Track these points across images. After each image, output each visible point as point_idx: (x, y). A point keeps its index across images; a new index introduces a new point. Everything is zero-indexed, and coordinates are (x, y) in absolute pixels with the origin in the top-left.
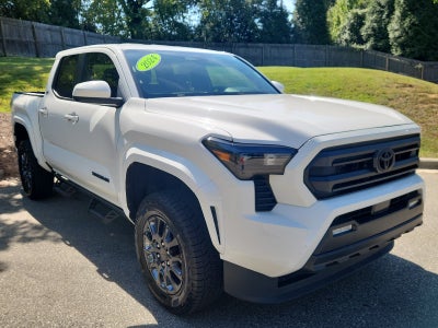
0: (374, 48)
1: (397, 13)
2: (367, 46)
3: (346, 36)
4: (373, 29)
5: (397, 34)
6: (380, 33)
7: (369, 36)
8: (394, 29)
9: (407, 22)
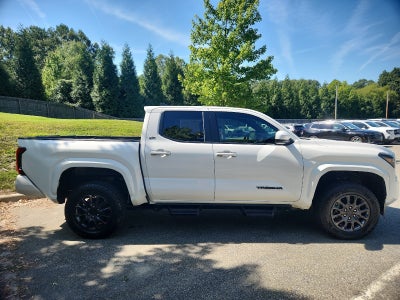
0: (82, 106)
1: (96, 87)
2: (77, 105)
3: (59, 96)
4: (80, 94)
5: (98, 99)
6: (85, 97)
7: (77, 99)
8: (95, 96)
9: (104, 93)
